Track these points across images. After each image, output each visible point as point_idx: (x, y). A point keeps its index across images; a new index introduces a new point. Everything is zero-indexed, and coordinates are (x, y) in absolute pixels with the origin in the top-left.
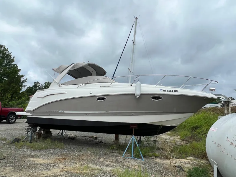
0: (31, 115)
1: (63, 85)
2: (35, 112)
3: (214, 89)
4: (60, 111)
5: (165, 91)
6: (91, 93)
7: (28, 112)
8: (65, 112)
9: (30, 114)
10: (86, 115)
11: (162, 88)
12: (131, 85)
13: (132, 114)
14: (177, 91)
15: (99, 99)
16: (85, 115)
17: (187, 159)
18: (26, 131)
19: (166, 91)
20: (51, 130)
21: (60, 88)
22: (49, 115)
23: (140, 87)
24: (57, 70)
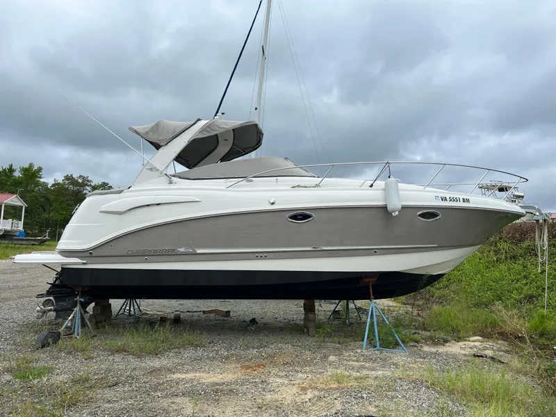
0: (83, 264)
1: (180, 178)
2: (94, 253)
3: (522, 194)
4: (182, 250)
5: (446, 200)
6: (273, 203)
7: (67, 254)
8: (199, 251)
9: (78, 260)
10: (259, 257)
11: (440, 192)
12: (371, 186)
13: (375, 252)
14: (468, 201)
15: (294, 217)
16: (257, 258)
17: (469, 341)
18: (38, 308)
19: (448, 199)
20: (111, 301)
21: (171, 186)
22: (146, 261)
23: (398, 190)
24: (151, 134)
